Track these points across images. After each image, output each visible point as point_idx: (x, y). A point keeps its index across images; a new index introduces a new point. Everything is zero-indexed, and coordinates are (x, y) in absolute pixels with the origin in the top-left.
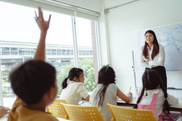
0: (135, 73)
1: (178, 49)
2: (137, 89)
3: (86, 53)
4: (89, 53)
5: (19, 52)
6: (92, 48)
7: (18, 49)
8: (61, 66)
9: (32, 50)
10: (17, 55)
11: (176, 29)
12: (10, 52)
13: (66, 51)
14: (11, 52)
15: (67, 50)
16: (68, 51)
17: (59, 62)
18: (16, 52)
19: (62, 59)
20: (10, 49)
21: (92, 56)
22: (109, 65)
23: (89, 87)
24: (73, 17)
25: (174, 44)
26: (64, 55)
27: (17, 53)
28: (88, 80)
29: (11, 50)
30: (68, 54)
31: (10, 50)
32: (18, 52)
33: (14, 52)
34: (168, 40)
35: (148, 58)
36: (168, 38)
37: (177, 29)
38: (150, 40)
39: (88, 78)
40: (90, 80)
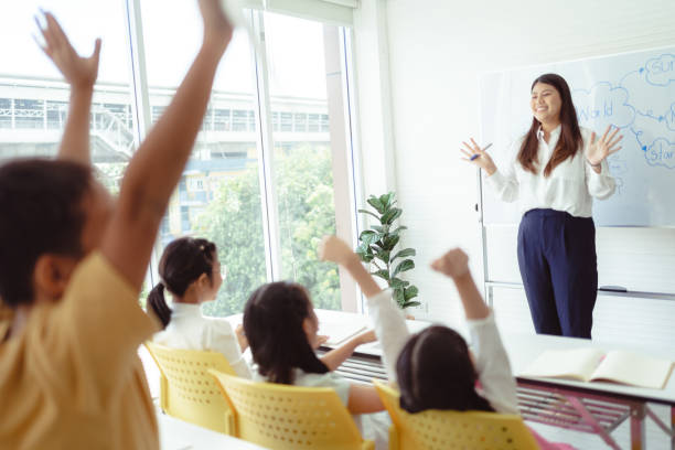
0: (484, 229)
1: (645, 148)
2: (491, 288)
3: (307, 122)
4: (319, 122)
5: (48, 118)
6: (326, 103)
7: (45, 105)
8: (211, 175)
9: (100, 112)
10: (42, 127)
11: (641, 70)
12: (13, 116)
13: (231, 113)
14: (17, 118)
15: (234, 111)
16: (240, 113)
17: (204, 159)
18: (38, 116)
19: (216, 144)
20: (13, 104)
21: (325, 136)
22: (389, 196)
23: (315, 258)
24: (256, 12)
25: (632, 129)
26: (223, 129)
27: (41, 119)
28: (311, 231)
29: (18, 107)
30: (237, 127)
31: (13, 109)
32: (45, 117)
33: (30, 115)
34: (609, 112)
35: (534, 171)
36: (609, 106)
37: (645, 72)
38: (547, 107)
39: (311, 223)
40: (319, 233)
